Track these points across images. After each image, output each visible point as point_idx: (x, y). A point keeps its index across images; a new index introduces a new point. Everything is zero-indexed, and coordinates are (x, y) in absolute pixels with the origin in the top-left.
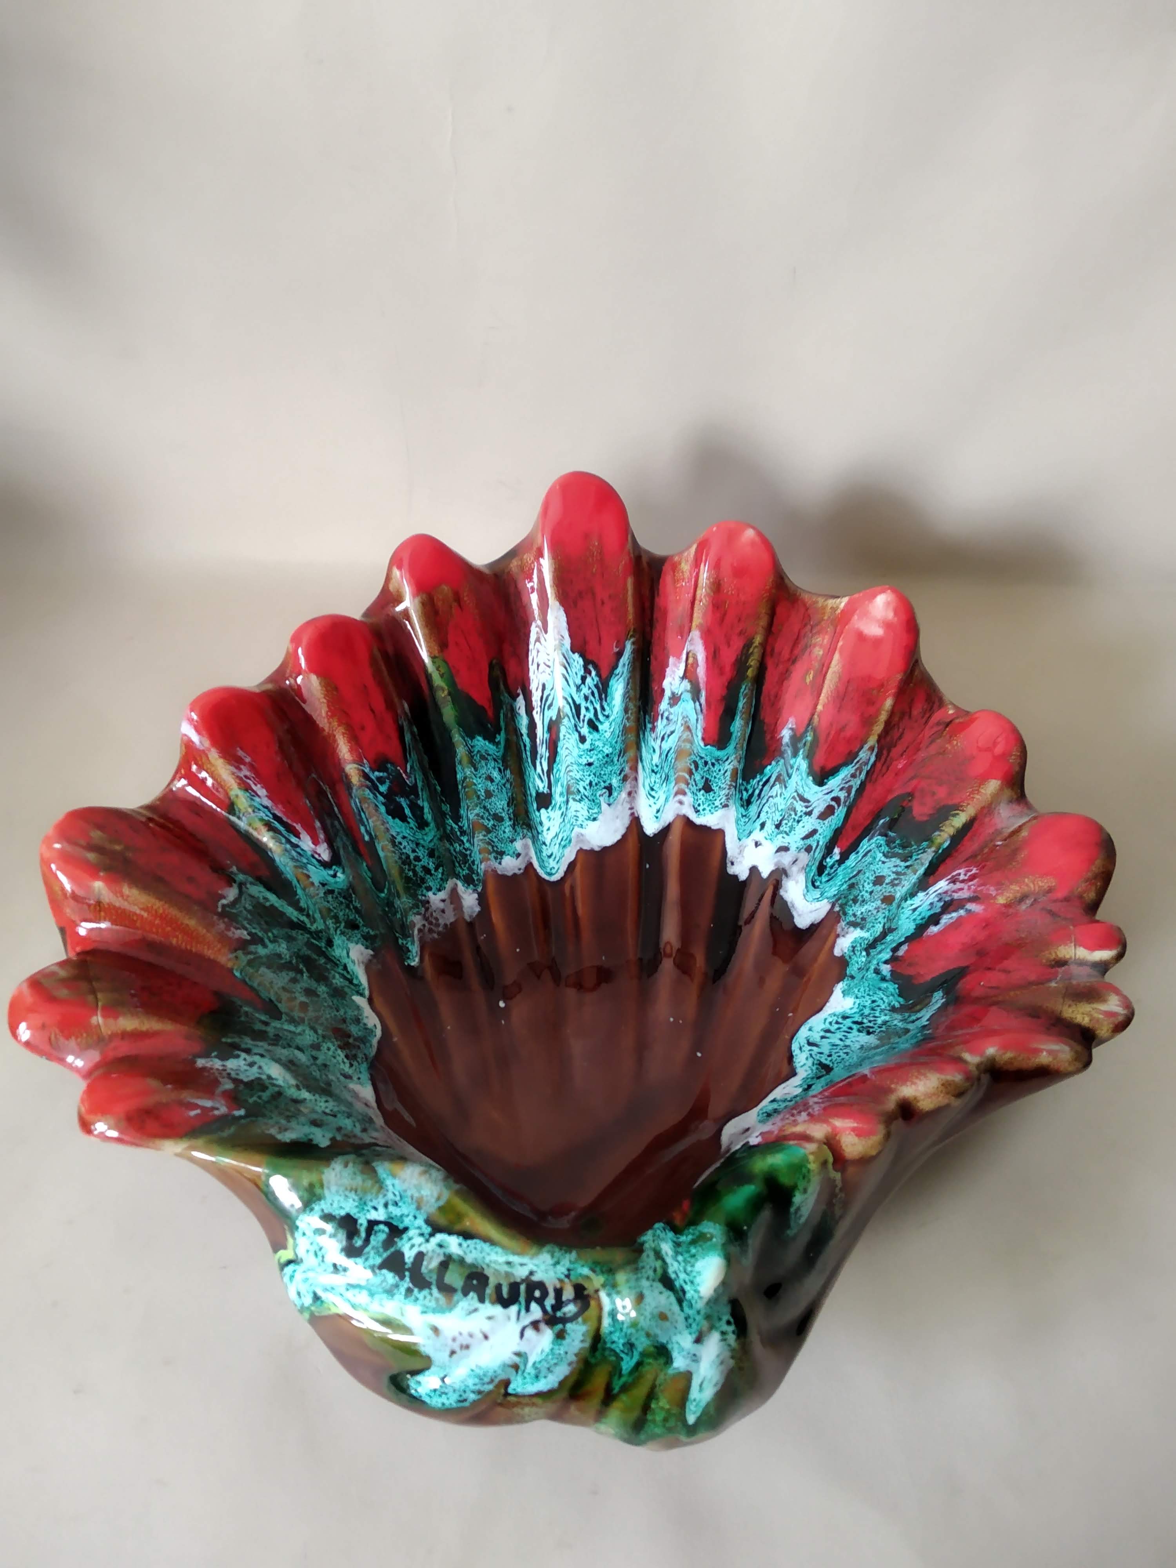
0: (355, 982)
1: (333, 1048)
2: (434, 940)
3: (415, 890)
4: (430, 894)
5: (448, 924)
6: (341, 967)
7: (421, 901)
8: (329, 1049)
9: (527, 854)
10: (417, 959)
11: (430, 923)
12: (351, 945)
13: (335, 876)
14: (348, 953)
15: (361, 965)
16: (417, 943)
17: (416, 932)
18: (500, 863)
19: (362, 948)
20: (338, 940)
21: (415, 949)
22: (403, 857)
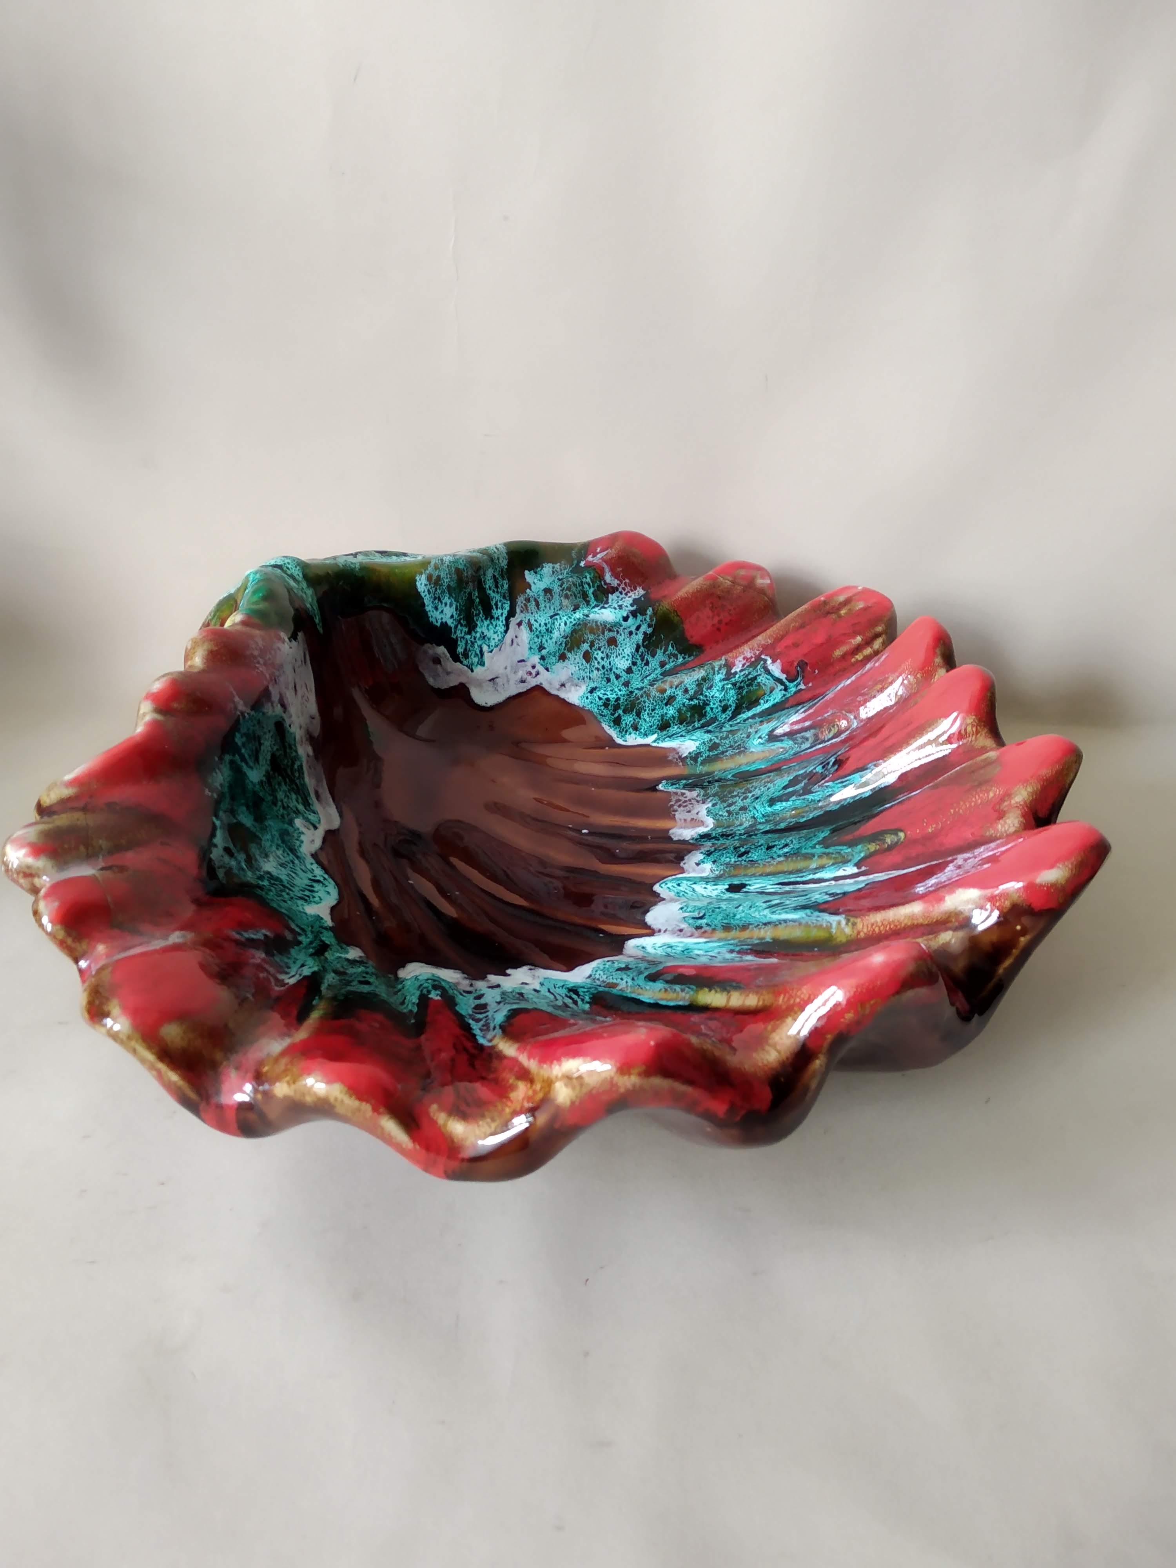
0: (668, 739)
1: (619, 693)
2: (670, 801)
3: (719, 796)
4: (710, 805)
5: (676, 813)
6: (684, 734)
7: (708, 798)
8: (620, 690)
9: (694, 871)
10: (662, 789)
11: (685, 802)
12: (697, 743)
13: (760, 737)
14: (692, 740)
15: (678, 746)
16: (675, 790)
17: (683, 791)
18: (702, 853)
19: (691, 750)
20: (707, 737)
21: (671, 789)
22: (752, 789)
